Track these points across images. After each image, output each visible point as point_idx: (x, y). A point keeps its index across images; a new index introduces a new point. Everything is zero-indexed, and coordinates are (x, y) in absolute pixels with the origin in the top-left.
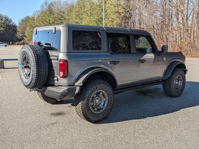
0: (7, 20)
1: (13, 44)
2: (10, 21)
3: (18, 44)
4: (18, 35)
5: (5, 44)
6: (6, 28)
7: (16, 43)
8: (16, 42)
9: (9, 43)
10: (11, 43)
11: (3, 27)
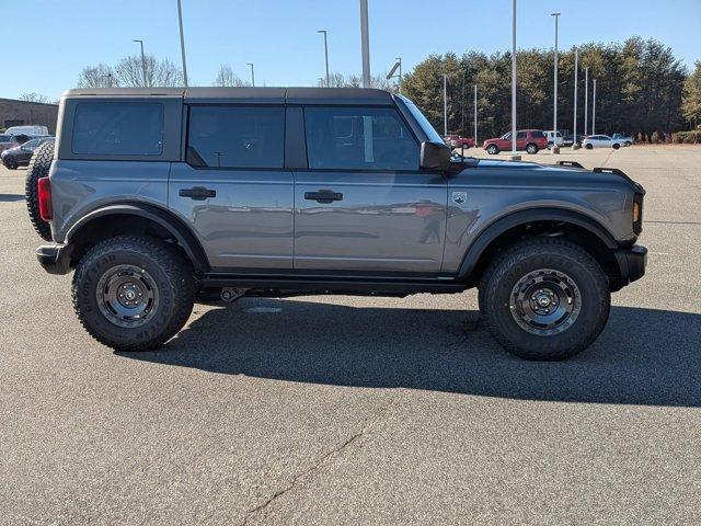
0: (656, 57)
1: (662, 140)
2: (666, 59)
3: (680, 141)
4: (685, 107)
5: (613, 142)
6: (649, 82)
7: (674, 135)
8: (676, 131)
9: (650, 138)
10: (655, 136)
11: (638, 83)
